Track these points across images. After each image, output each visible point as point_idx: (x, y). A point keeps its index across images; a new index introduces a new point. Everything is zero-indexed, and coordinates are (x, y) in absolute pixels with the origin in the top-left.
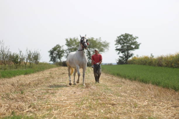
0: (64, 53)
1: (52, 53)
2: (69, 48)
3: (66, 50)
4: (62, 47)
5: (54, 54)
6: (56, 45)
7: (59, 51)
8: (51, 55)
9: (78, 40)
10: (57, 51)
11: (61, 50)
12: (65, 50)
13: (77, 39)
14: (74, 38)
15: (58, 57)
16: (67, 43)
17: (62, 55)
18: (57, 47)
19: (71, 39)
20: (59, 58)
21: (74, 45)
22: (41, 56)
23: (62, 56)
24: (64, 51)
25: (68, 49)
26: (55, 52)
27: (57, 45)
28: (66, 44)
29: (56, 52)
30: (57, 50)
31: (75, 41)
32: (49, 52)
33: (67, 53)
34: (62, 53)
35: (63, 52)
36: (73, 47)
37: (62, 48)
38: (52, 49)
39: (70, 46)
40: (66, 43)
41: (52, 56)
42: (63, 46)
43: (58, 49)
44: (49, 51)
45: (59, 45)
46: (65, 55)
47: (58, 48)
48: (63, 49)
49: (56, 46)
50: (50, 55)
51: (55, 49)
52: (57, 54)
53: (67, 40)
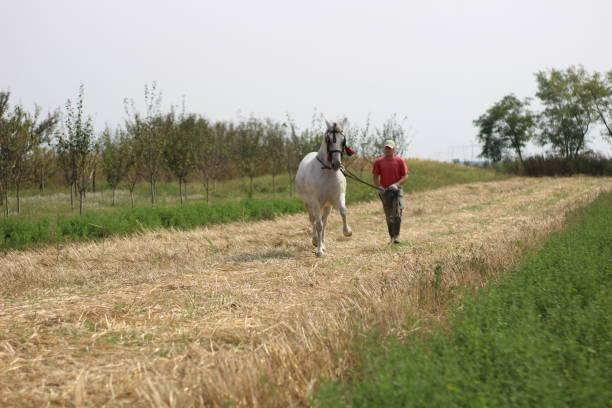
0: (533, 128)
1: (487, 125)
2: (551, 107)
3: (538, 117)
4: (526, 104)
5: (494, 130)
6: (502, 99)
7: (513, 121)
8: (484, 135)
9: (586, 76)
10: (508, 121)
11: (523, 114)
12: (536, 114)
13: (582, 72)
14: (569, 71)
15: (509, 142)
16: (541, 88)
17: (526, 133)
18: (508, 103)
19: (556, 75)
20: (516, 145)
21: (568, 97)
22: (407, 141)
23: (527, 139)
24: (535, 120)
25: (547, 110)
26: (498, 123)
27: (506, 98)
28: (538, 95)
29: (502, 123)
30: (506, 117)
31: (574, 79)
32: (477, 123)
33: (542, 125)
34: (524, 129)
35: (528, 121)
36: (565, 102)
37: (526, 107)
38: (489, 111)
39: (555, 101)
40: (538, 91)
41: (488, 139)
42: (530, 99)
43: (511, 111)
44: (477, 118)
45: (514, 99)
46: (536, 135)
47: (510, 107)
48: (528, 112)
49: (503, 102)
50: (481, 136)
51: (497, 113)
52: (509, 133)
53: (541, 78)
